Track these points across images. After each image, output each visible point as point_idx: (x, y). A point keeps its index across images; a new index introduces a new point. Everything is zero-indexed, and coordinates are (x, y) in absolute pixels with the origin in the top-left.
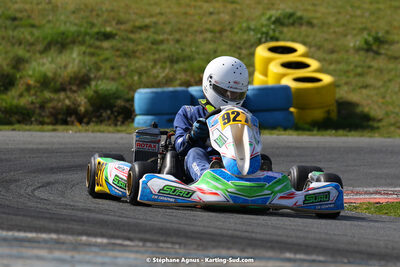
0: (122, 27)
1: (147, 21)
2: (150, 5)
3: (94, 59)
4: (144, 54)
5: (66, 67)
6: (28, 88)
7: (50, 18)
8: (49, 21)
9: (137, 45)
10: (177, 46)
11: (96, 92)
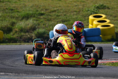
0: (47, 11)
1: (55, 9)
2: (57, 4)
3: (38, 22)
4: (54, 20)
5: (28, 25)
6: (16, 32)
7: (24, 9)
8: (23, 10)
9: (52, 17)
10: (65, 17)
11: (38, 32)
